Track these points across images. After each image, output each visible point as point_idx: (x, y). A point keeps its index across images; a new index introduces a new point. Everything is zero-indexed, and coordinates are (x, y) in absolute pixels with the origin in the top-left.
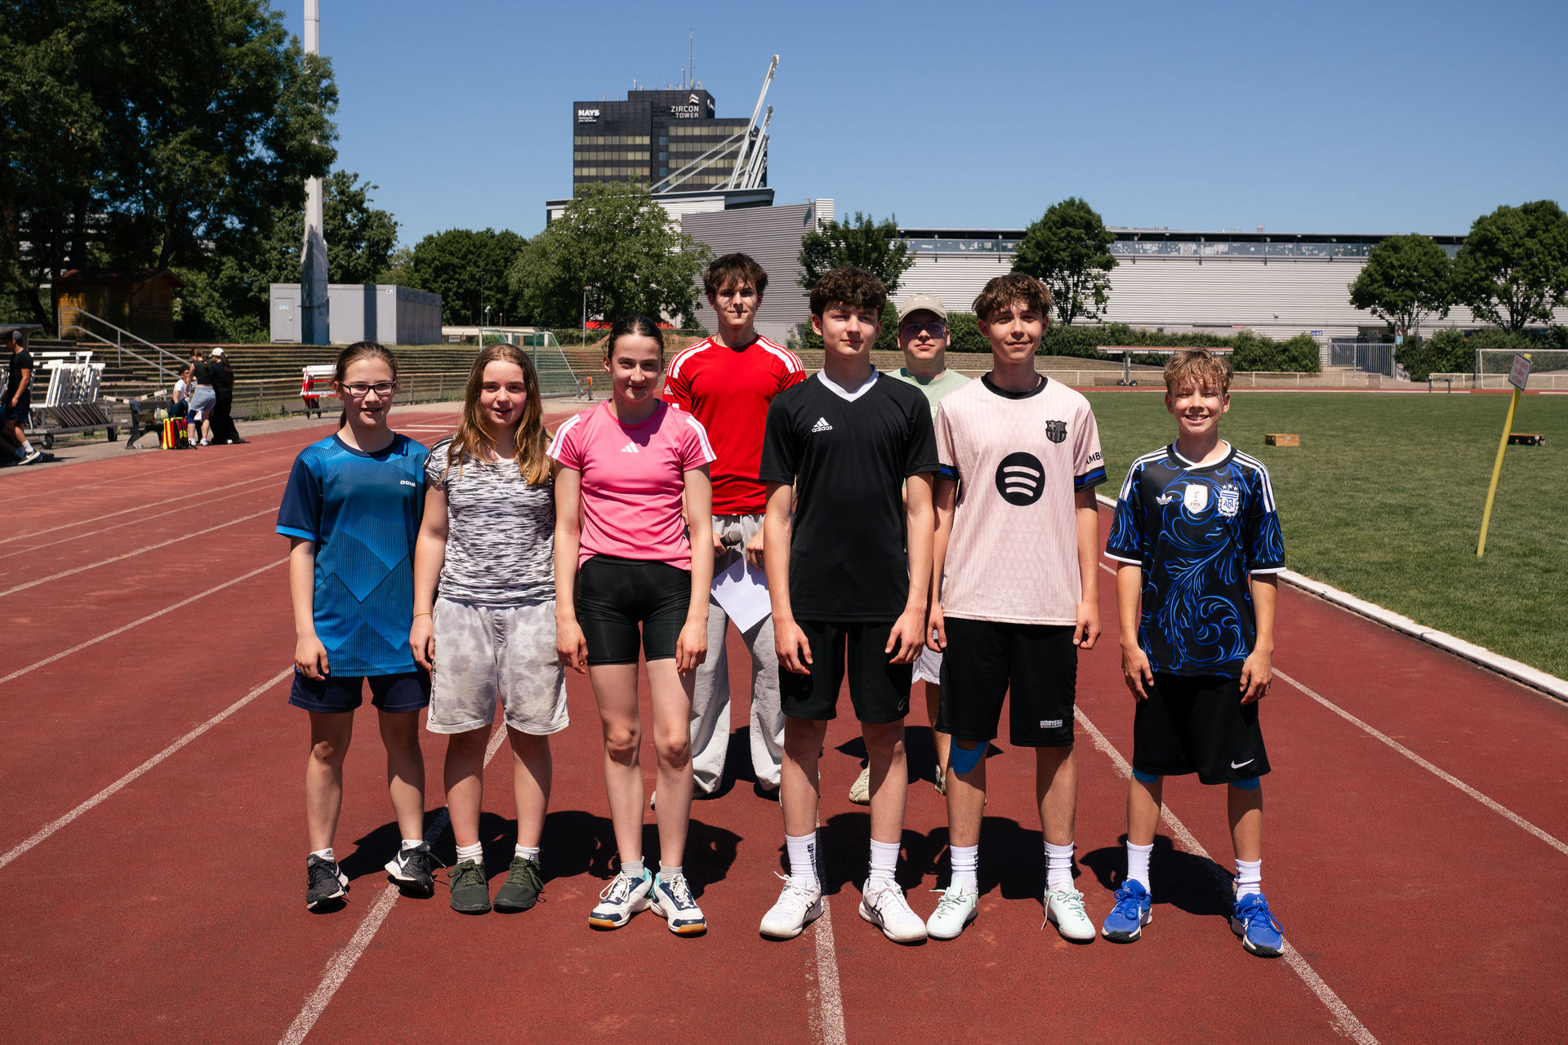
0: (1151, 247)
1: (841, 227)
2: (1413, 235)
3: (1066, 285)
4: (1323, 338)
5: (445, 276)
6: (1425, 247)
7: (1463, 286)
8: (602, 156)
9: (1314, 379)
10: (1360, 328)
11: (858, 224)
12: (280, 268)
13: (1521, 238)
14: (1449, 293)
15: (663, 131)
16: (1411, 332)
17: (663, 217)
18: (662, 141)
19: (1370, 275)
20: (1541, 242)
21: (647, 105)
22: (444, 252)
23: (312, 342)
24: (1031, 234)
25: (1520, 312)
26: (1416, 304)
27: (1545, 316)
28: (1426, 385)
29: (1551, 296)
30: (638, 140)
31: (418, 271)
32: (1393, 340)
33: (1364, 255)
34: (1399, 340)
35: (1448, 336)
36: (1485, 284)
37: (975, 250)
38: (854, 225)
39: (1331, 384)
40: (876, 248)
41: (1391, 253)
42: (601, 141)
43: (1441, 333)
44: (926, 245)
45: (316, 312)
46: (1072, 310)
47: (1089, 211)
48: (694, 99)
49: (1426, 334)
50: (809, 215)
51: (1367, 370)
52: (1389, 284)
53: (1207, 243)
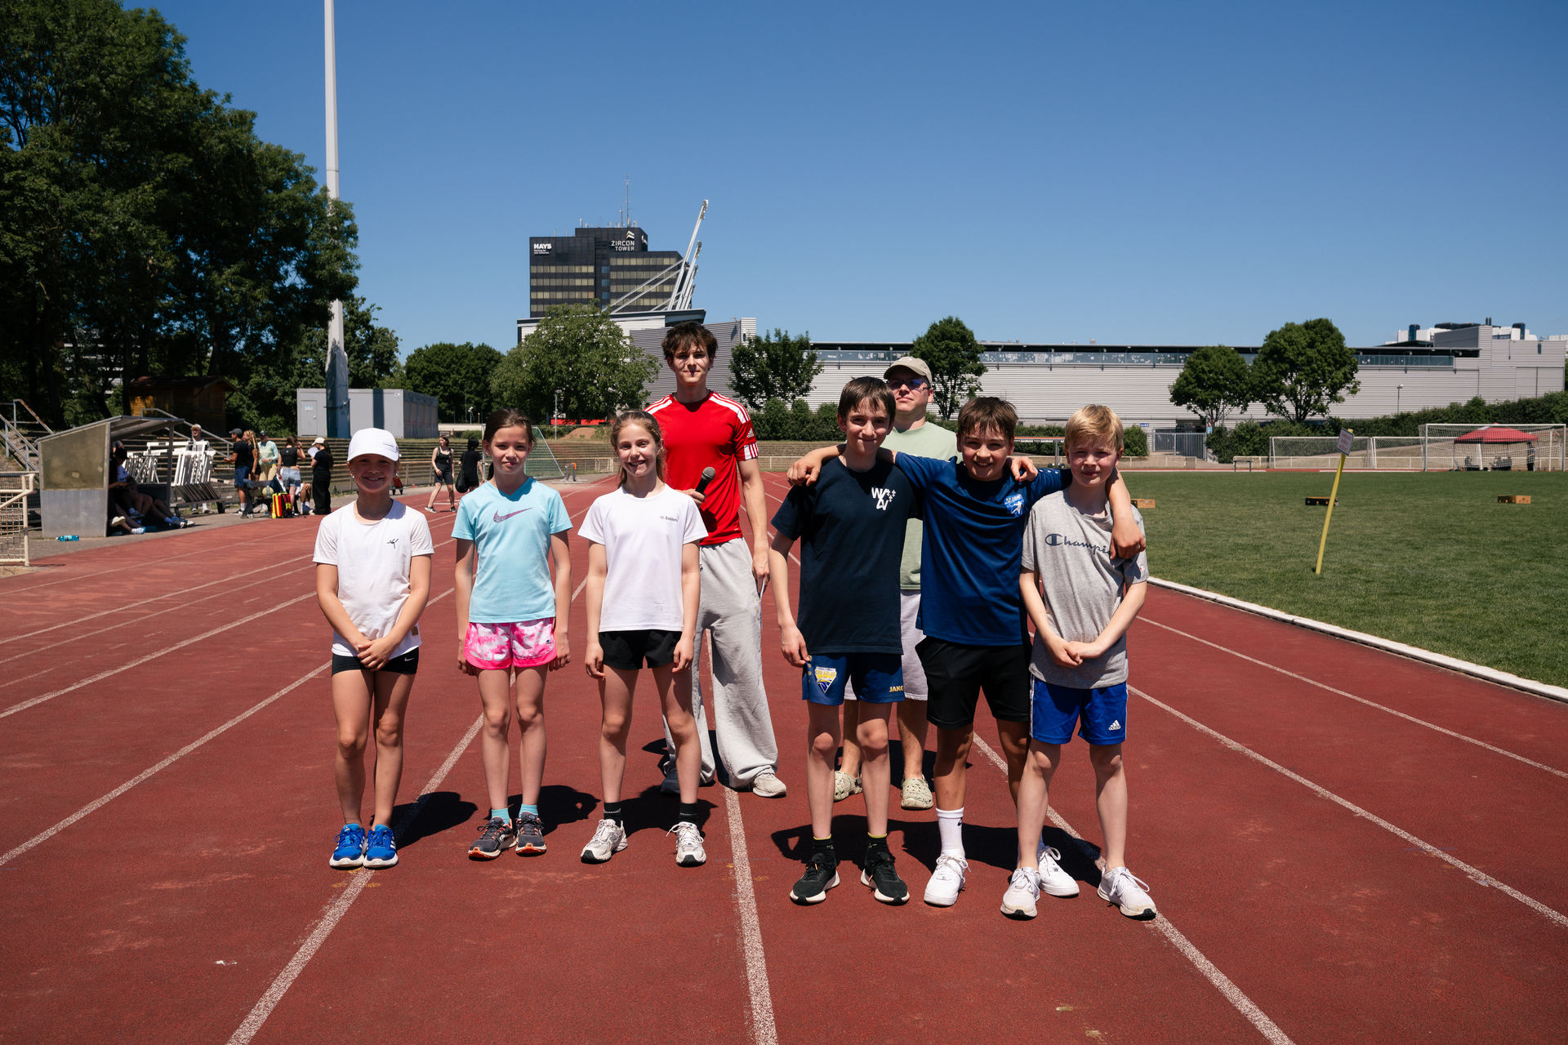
0: (1012, 357)
1: (764, 340)
2: (1220, 346)
3: (945, 386)
4: (1149, 430)
5: (433, 383)
6: (1229, 356)
7: (1259, 386)
8: (554, 282)
9: (1143, 462)
10: (1178, 421)
11: (777, 338)
12: (301, 376)
13: (1303, 348)
14: (1248, 392)
15: (605, 262)
16: (1217, 424)
17: (617, 333)
18: (604, 270)
19: (1186, 379)
20: (1319, 351)
21: (592, 240)
22: (431, 363)
23: (336, 436)
24: (917, 346)
25: (1303, 407)
26: (1222, 402)
27: (1322, 410)
28: (1232, 466)
29: (1327, 395)
30: (584, 269)
31: (411, 379)
32: (1204, 430)
33: (1180, 362)
34: (1209, 430)
35: (1247, 427)
36: (1275, 385)
37: (871, 359)
38: (773, 340)
39: (1157, 465)
40: (792, 357)
41: (1202, 361)
42: (553, 269)
43: (1242, 424)
44: (831, 355)
45: (339, 412)
46: (951, 408)
47: (964, 328)
48: (631, 235)
49: (1230, 425)
50: (735, 331)
51: (1184, 454)
52: (1200, 385)
53: (1057, 354)
